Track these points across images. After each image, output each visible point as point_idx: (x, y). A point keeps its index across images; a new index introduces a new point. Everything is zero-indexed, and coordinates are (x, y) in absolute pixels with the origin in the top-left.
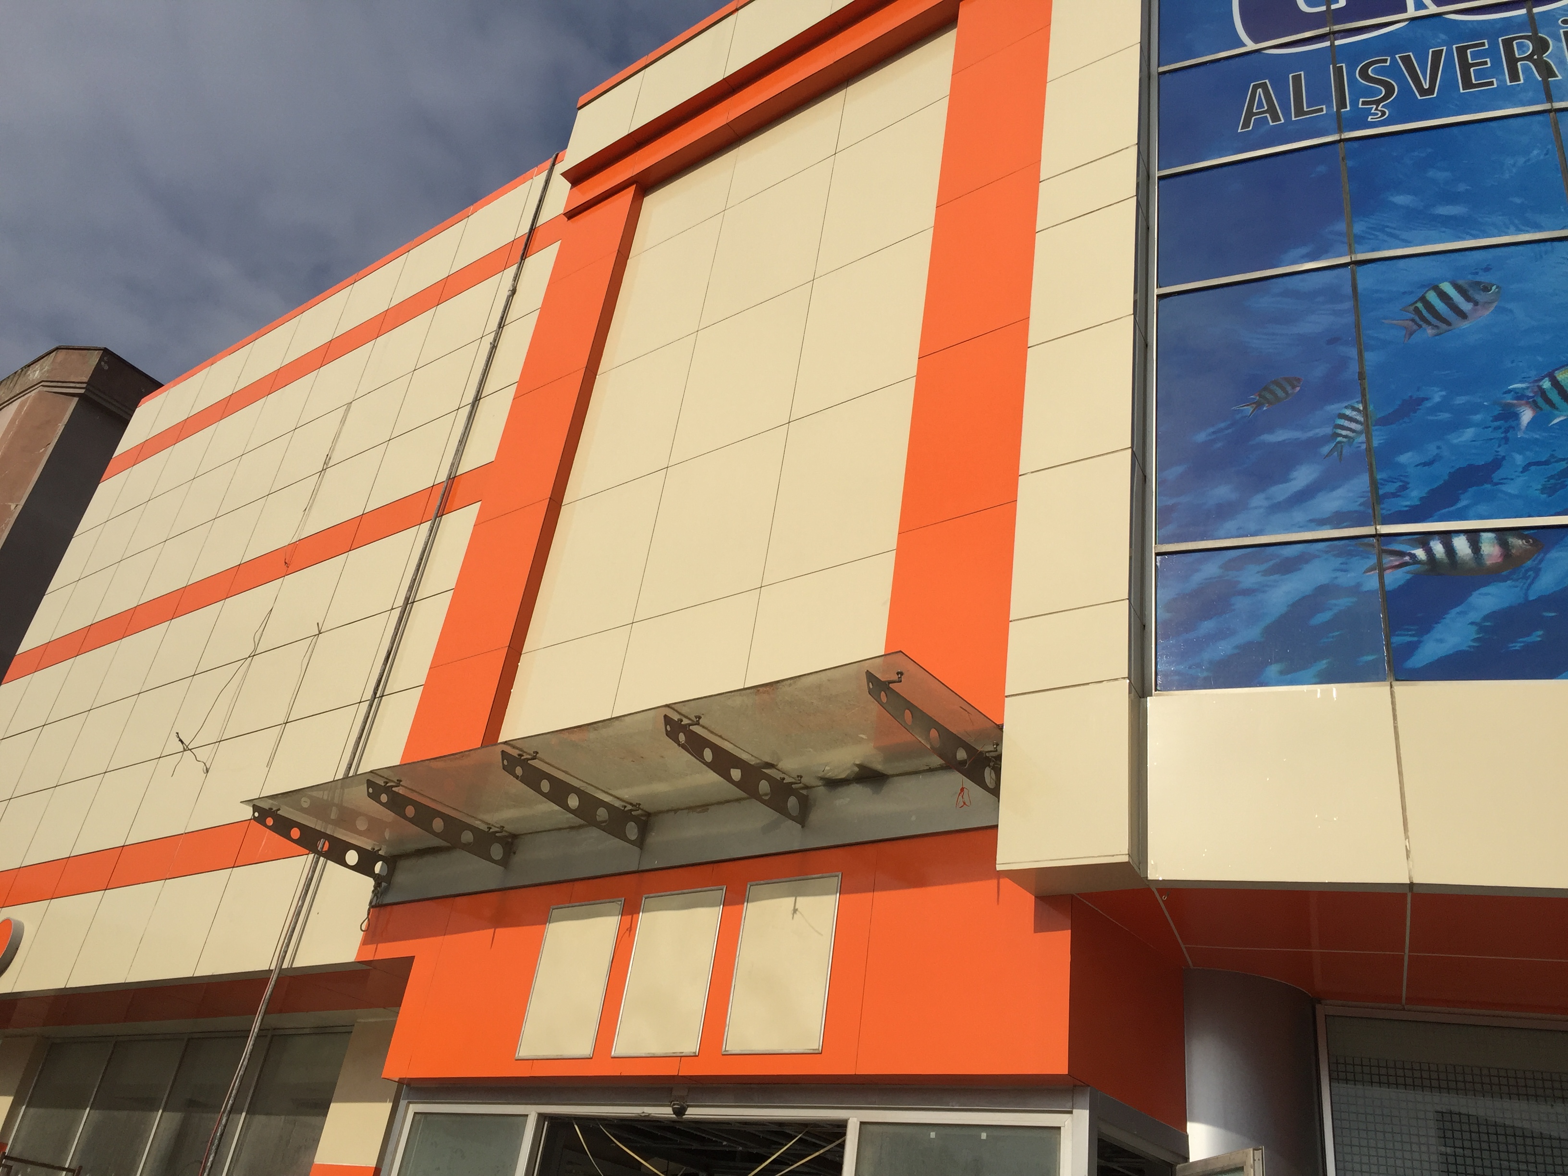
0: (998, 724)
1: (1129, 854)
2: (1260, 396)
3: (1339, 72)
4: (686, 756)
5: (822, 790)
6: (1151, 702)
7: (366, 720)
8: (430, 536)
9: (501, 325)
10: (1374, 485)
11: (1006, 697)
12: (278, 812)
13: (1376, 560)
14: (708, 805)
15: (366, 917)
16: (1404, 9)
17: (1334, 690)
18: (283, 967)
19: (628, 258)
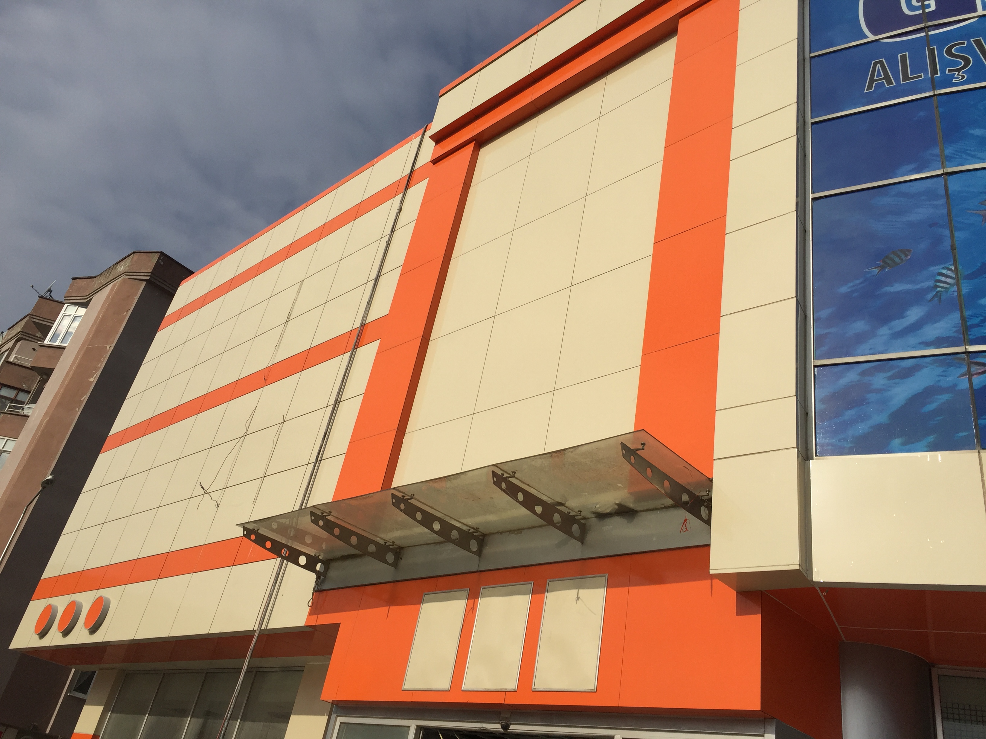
0: (709, 478)
1: (799, 564)
2: (884, 262)
3: (932, 51)
4: (507, 498)
5: (594, 520)
6: (813, 464)
7: (311, 475)
8: (350, 361)
9: (392, 231)
10: (964, 319)
11: (714, 460)
12: (258, 531)
13: (967, 369)
14: (521, 529)
15: (311, 598)
16: (975, 10)
17: (939, 455)
18: (262, 629)
19: (470, 187)
